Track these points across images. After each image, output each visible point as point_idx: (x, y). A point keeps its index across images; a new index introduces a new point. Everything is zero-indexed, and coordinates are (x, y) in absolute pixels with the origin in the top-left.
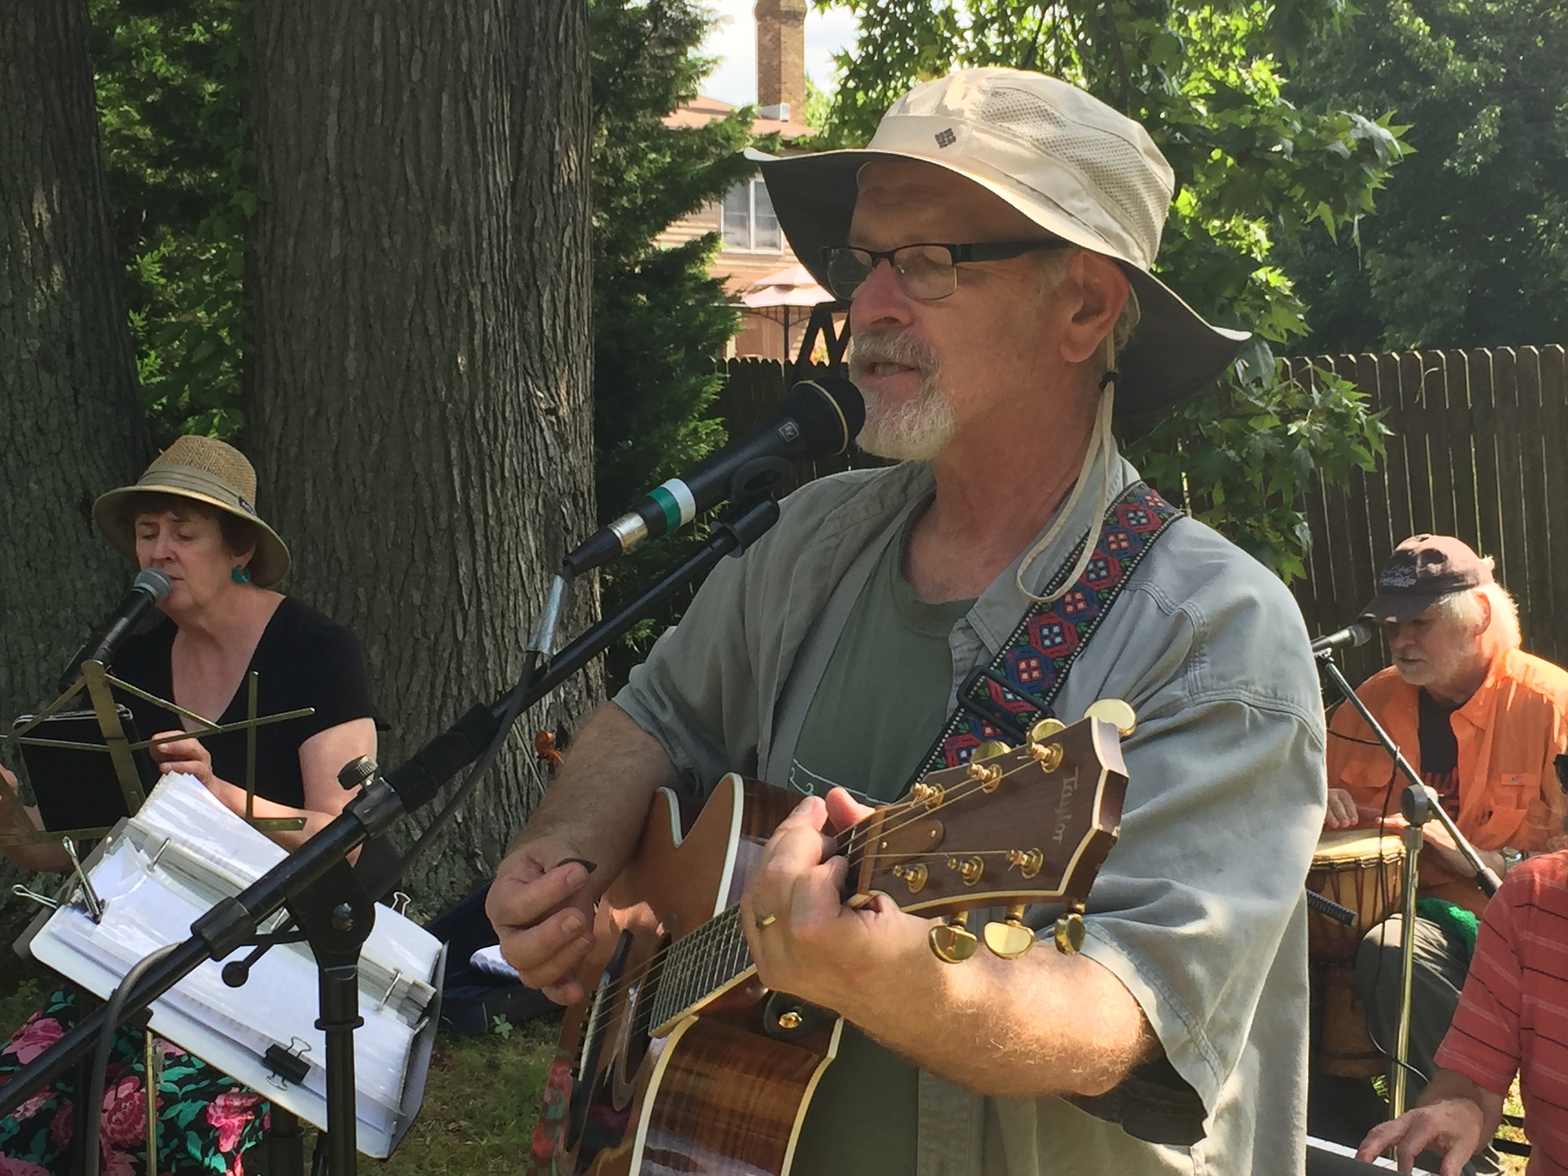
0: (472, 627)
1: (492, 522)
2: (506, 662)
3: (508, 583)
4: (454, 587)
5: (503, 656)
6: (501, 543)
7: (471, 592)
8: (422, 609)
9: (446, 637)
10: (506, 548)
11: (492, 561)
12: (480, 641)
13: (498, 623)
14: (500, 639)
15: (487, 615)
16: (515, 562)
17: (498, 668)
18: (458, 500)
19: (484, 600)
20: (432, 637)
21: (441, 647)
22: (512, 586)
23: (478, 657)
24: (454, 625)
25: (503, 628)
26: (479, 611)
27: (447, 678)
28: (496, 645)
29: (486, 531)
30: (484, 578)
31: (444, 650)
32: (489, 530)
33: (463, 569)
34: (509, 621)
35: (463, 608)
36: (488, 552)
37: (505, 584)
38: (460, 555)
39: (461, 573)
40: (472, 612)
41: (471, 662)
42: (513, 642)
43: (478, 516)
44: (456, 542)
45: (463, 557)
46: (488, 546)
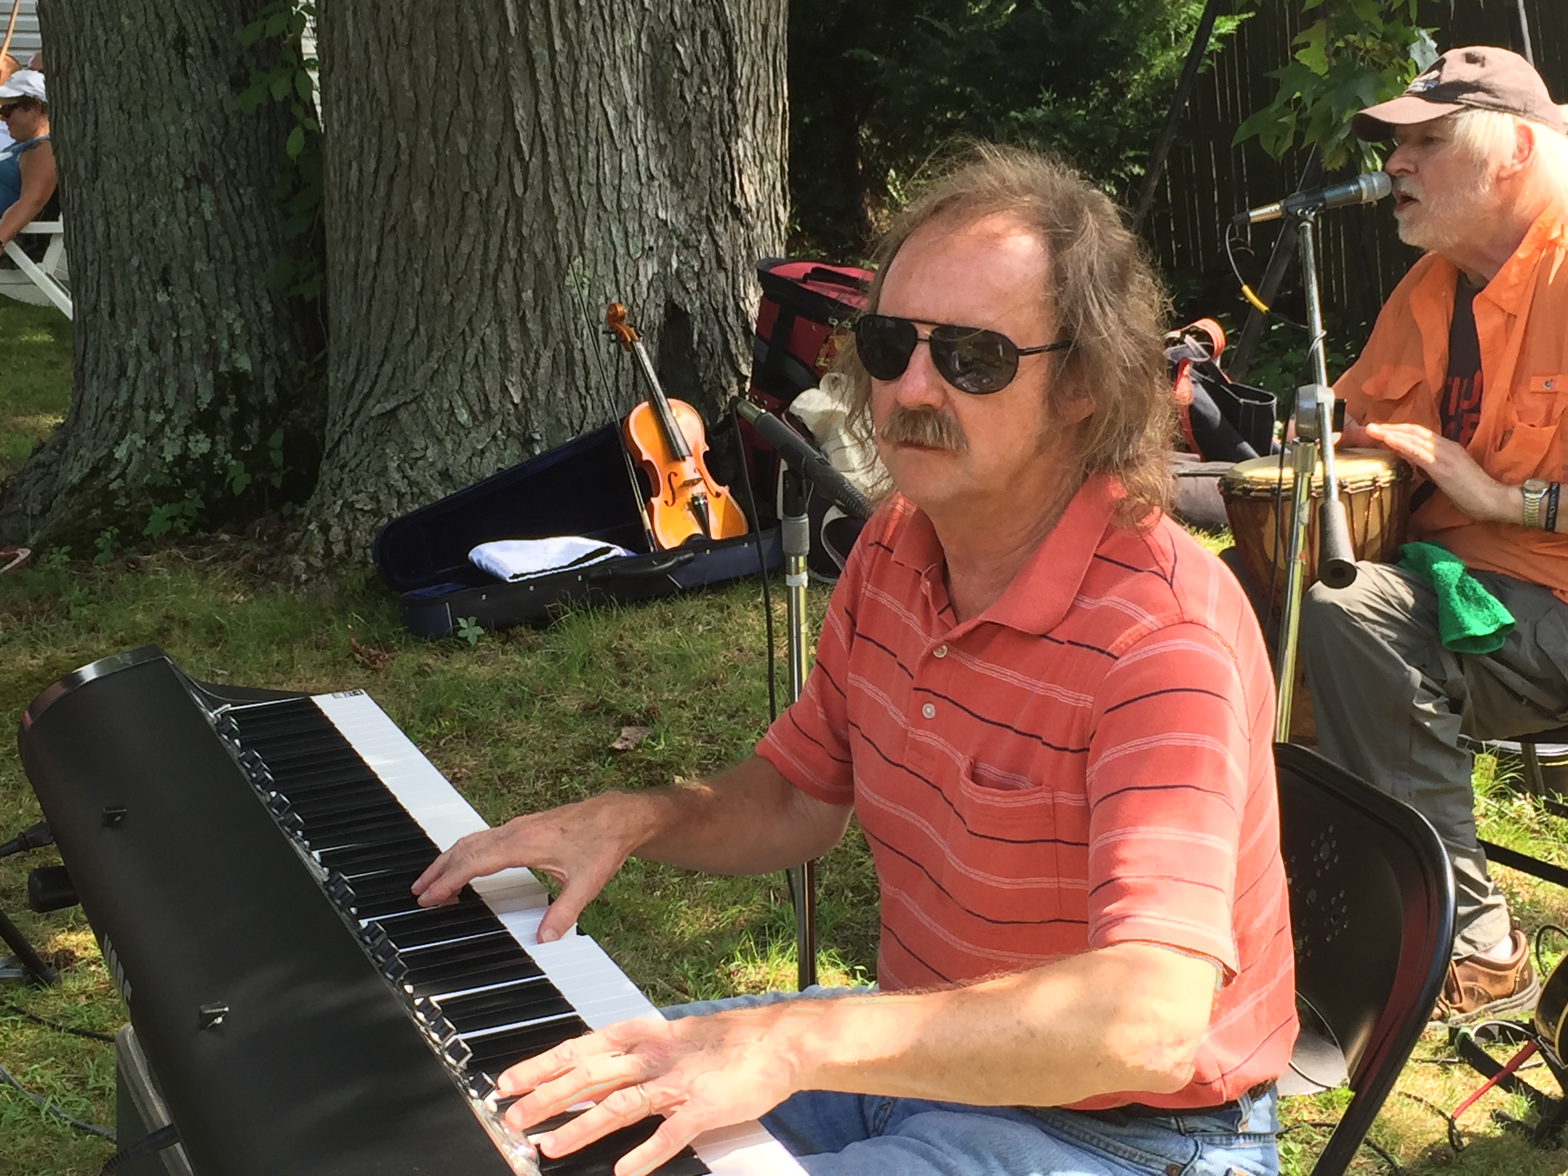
0: (536, 180)
1: (561, 59)
2: (584, 224)
3: (587, 132)
4: (509, 134)
5: (580, 217)
6: (576, 83)
7: (533, 139)
8: (472, 158)
9: (501, 192)
10: (583, 89)
11: (562, 105)
12: (547, 197)
13: (572, 178)
14: (575, 197)
15: (555, 167)
16: (598, 106)
17: (572, 230)
18: (512, 32)
19: (550, 150)
20: (484, 191)
21: (494, 203)
22: (593, 135)
23: (544, 216)
24: (512, 177)
25: (579, 183)
26: (545, 162)
27: (503, 239)
28: (571, 204)
29: (553, 69)
30: (551, 124)
31: (498, 206)
32: (557, 67)
33: (520, 114)
34: (588, 176)
35: (522, 159)
36: (557, 95)
37: (582, 132)
38: (516, 96)
39: (518, 117)
40: (535, 163)
41: (534, 220)
42: (594, 200)
43: (540, 51)
44: (510, 81)
45: (520, 97)
46: (556, 86)
